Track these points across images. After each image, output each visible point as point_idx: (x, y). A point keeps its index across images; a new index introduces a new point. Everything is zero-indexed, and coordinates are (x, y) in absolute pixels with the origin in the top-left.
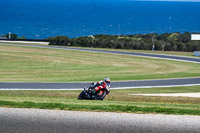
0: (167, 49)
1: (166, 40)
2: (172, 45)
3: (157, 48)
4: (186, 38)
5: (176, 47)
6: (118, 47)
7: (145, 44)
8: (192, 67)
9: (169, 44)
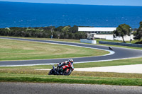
0: (62, 37)
1: (61, 31)
2: (65, 35)
3: (54, 37)
4: (75, 30)
5: (67, 36)
6: (27, 36)
7: (46, 34)
8: (79, 50)
9: (63, 34)
